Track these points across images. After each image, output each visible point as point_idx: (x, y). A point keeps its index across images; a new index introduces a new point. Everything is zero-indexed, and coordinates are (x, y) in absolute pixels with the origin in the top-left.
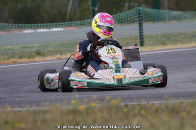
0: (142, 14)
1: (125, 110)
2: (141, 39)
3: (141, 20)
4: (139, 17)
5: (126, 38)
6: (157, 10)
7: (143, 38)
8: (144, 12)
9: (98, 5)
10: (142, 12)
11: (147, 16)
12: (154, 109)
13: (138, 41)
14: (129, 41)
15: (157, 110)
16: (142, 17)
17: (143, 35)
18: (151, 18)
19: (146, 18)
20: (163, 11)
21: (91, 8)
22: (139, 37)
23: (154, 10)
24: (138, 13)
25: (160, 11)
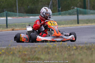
0: (78, 11)
1: (69, 47)
2: (78, 21)
3: (78, 13)
4: (77, 12)
5: (72, 21)
6: (85, 10)
7: (79, 21)
8: (79, 10)
9: (61, 8)
10: (78, 10)
11: (81, 12)
12: (81, 47)
13: (77, 22)
14: (73, 22)
15: (82, 48)
16: (78, 12)
17: (79, 20)
18: (82, 13)
19: (80, 12)
20: (87, 10)
21: (58, 8)
22: (77, 21)
23: (83, 9)
24: (77, 10)
25: (86, 10)
